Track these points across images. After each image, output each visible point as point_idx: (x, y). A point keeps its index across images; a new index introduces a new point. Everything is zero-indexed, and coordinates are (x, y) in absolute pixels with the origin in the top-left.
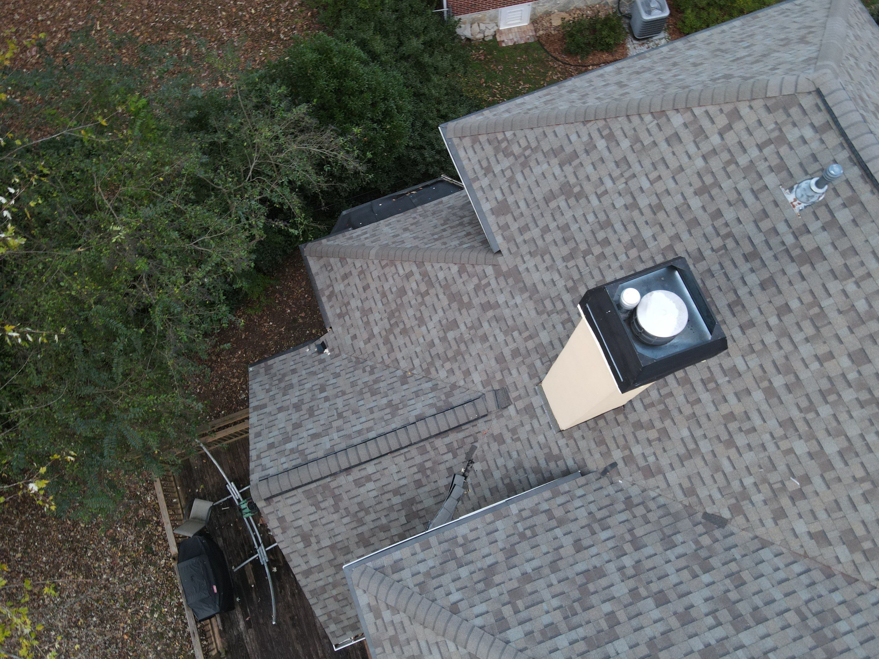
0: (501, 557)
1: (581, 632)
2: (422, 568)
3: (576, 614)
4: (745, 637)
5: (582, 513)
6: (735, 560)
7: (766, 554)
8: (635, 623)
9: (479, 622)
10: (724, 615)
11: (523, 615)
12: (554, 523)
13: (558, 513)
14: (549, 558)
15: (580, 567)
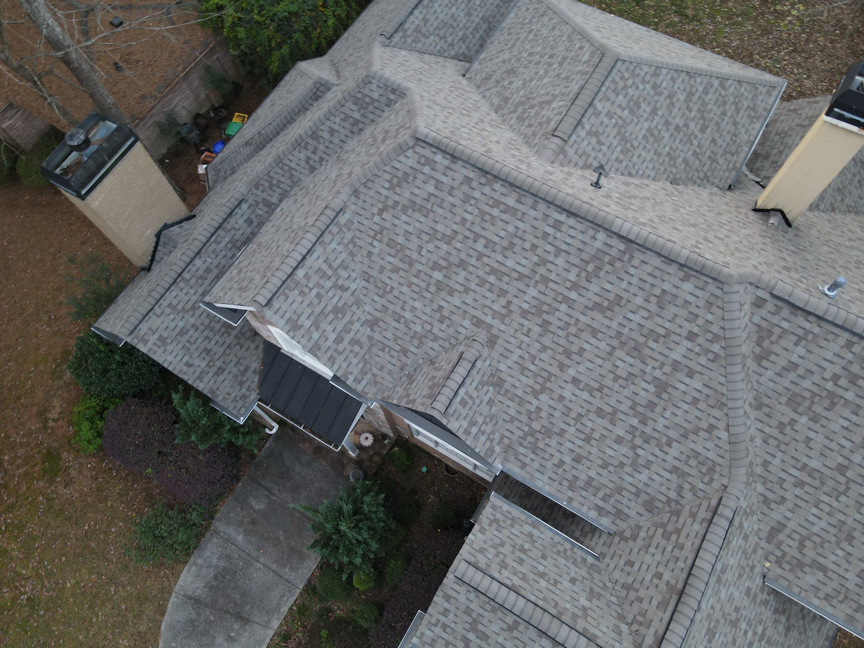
0: (738, 119)
1: (696, 97)
2: (760, 97)
3: (702, 105)
4: (646, 125)
5: (721, 161)
6: (662, 164)
7: (653, 174)
8: (682, 112)
9: (730, 82)
10: (656, 132)
11: (718, 93)
12: (728, 150)
13: (729, 157)
14: (721, 129)
15: (709, 130)
